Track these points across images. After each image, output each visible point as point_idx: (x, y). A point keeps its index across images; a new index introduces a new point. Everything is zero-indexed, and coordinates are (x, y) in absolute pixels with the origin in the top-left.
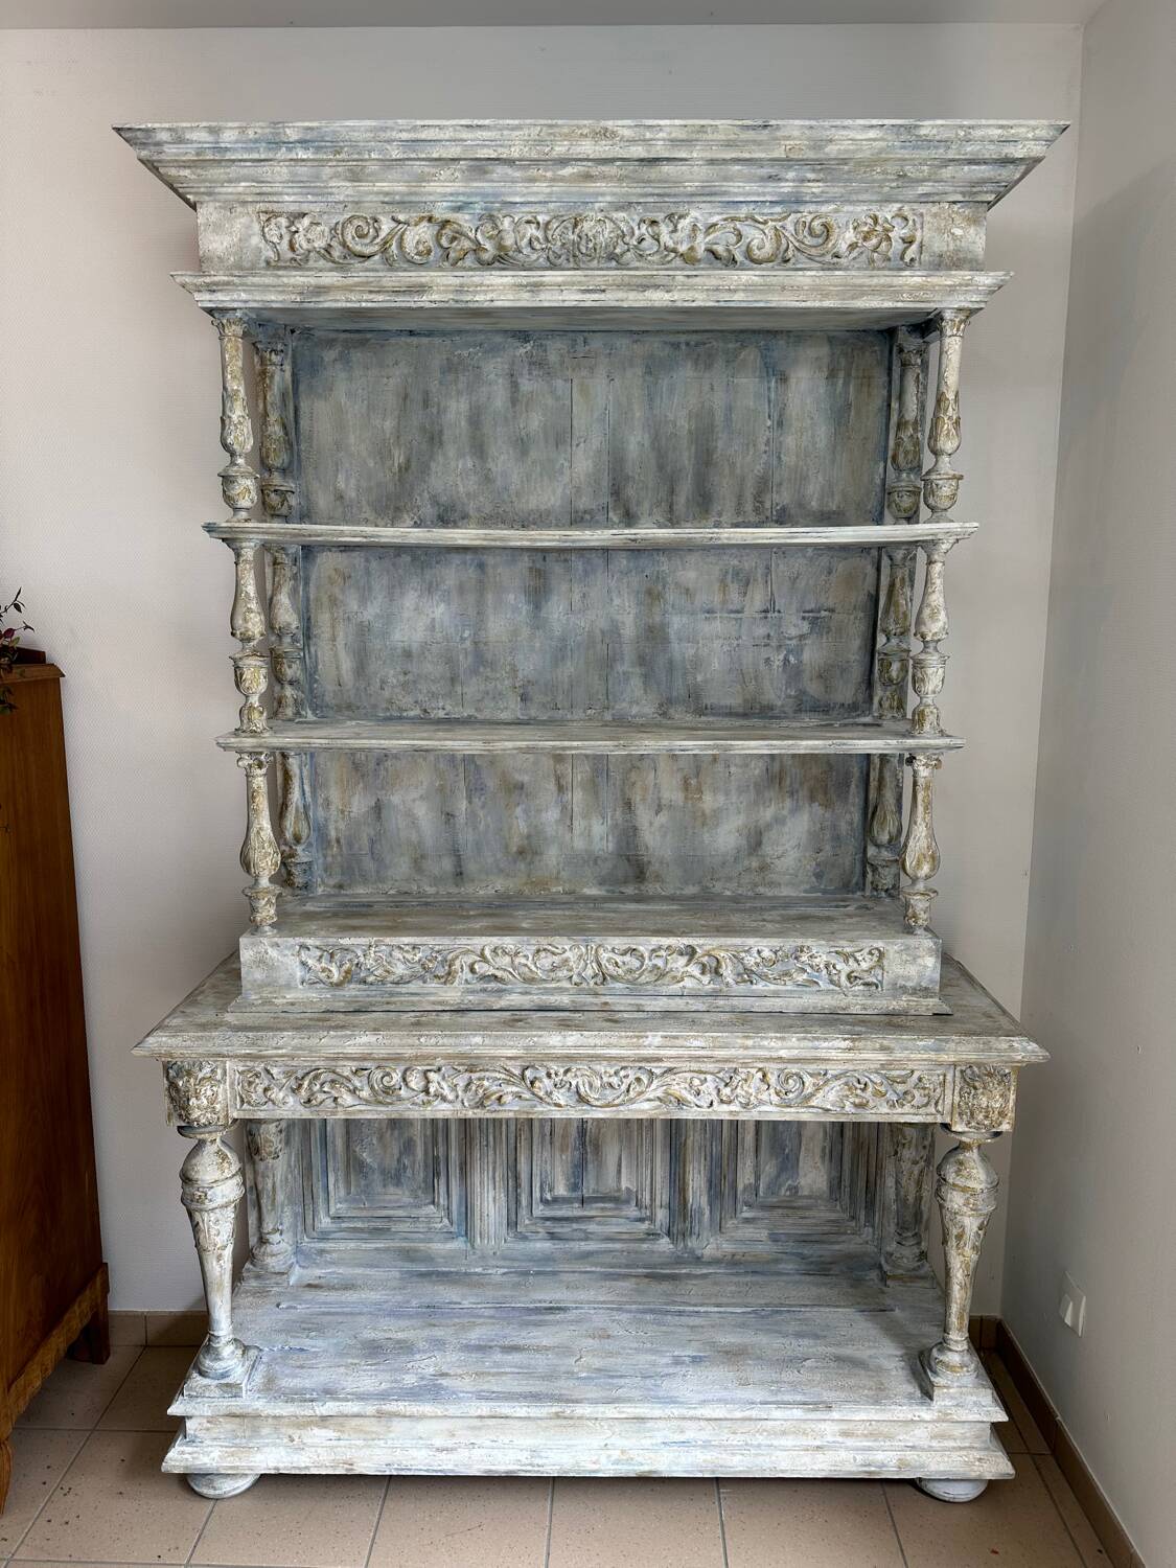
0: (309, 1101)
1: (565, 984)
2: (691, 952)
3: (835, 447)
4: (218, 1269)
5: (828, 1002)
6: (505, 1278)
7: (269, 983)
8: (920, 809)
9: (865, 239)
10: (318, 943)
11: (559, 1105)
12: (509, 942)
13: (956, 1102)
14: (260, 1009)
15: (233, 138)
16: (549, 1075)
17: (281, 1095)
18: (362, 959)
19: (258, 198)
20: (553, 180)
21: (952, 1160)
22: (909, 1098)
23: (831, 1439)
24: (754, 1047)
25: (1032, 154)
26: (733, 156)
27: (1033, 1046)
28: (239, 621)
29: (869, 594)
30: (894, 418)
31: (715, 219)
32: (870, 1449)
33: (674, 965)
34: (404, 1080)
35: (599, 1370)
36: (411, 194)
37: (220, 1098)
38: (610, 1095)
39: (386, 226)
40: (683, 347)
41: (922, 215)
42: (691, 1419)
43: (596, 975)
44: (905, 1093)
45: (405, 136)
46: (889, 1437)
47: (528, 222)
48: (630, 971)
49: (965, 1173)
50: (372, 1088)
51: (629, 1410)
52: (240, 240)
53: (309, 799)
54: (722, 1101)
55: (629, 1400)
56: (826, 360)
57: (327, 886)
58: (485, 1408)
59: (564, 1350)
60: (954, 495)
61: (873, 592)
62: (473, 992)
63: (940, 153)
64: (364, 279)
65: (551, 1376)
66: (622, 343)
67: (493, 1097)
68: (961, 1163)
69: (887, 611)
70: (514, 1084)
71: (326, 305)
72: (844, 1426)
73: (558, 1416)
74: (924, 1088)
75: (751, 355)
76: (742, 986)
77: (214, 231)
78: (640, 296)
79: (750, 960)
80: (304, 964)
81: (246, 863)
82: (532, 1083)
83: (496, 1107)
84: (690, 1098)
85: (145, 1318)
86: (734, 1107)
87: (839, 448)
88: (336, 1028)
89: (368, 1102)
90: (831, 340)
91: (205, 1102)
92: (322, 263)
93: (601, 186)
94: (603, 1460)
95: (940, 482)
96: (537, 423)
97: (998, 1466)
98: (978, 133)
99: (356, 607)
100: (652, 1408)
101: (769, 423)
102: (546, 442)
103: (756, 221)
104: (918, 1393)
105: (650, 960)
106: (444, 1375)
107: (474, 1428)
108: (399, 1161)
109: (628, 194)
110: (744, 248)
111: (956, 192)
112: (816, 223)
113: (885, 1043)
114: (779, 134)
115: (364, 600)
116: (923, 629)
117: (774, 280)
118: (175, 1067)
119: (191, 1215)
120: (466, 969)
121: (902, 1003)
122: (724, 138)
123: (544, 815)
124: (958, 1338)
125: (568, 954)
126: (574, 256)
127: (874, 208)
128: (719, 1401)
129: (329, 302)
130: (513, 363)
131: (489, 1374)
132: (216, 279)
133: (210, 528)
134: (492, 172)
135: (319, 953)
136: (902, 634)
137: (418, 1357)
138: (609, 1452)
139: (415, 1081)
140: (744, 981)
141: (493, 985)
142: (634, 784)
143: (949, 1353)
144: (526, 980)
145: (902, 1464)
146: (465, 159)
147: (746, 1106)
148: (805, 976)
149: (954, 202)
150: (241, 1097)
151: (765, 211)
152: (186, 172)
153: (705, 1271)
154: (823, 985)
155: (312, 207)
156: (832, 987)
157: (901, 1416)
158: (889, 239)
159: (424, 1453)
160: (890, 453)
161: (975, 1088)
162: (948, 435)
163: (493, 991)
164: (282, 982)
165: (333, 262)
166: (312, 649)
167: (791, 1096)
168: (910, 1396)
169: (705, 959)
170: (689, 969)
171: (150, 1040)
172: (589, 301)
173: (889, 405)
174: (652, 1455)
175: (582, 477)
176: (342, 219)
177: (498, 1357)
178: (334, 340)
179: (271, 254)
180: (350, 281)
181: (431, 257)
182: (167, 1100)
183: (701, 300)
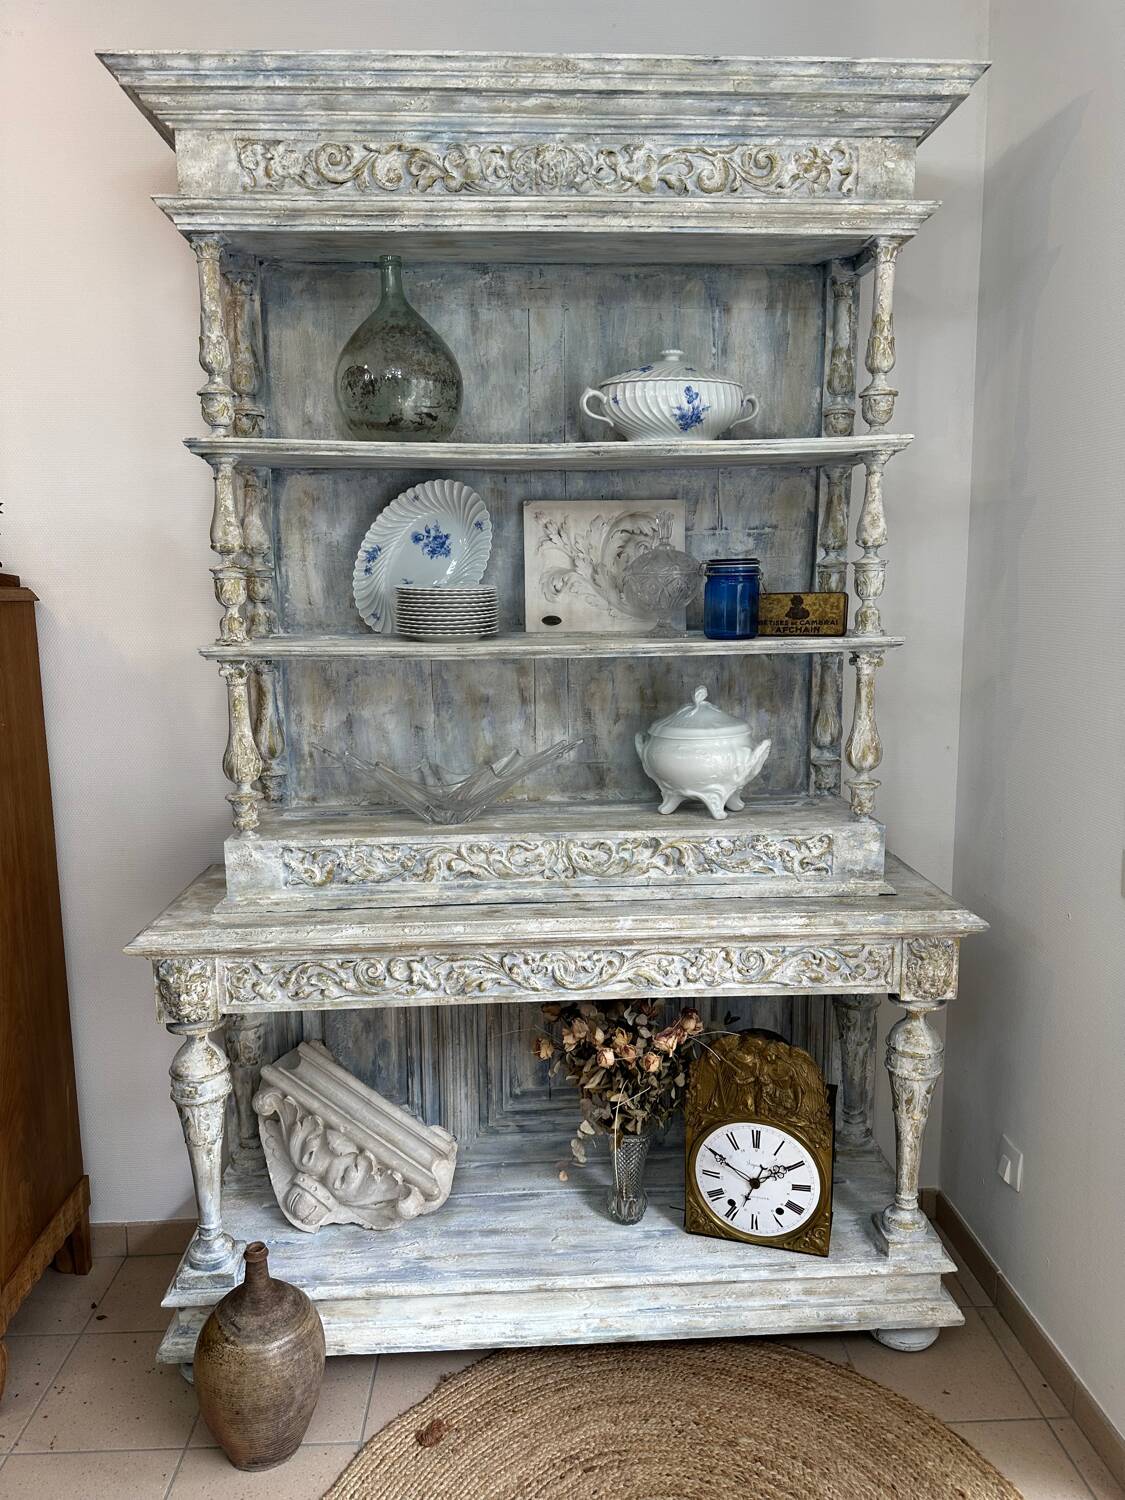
0: (297, 994)
1: (538, 878)
2: (655, 844)
3: (775, 374)
4: (208, 1163)
5: (782, 887)
6: (478, 1171)
7: (254, 885)
8: (864, 704)
9: (806, 171)
10: (300, 845)
11: (537, 990)
12: (484, 839)
13: (904, 973)
14: (245, 909)
15: (213, 65)
16: (526, 962)
17: (269, 989)
18: (343, 860)
19: (235, 126)
20: (517, 111)
21: (901, 1030)
22: (861, 971)
23: (795, 1298)
24: (718, 927)
25: (958, 92)
26: (686, 89)
27: (974, 918)
28: (219, 534)
29: (809, 512)
30: (829, 347)
31: (667, 151)
32: (832, 1305)
33: (640, 858)
34: (389, 970)
35: (574, 1247)
36: (383, 123)
37: (210, 994)
38: (584, 978)
39: (358, 154)
40: (634, 279)
41: (857, 148)
42: (664, 1285)
43: (566, 870)
44: (857, 967)
45: (378, 65)
46: (849, 1293)
47: (493, 151)
48: (599, 864)
49: (913, 1041)
50: (358, 979)
51: (607, 1280)
52: (218, 166)
53: (282, 715)
54: (689, 980)
55: (607, 1271)
56: (765, 292)
57: (302, 799)
58: (469, 1285)
59: (541, 1231)
60: (891, 409)
61: (812, 510)
62: (450, 888)
63: (875, 89)
64: (339, 204)
65: (532, 1253)
66: (576, 274)
67: (474, 984)
68: (909, 1032)
69: (826, 526)
70: (493, 971)
71: (302, 229)
72: (808, 1285)
73: (539, 1290)
74: (875, 962)
75: (695, 286)
76: (703, 875)
77: (192, 157)
78: (599, 222)
79: (711, 851)
80: (287, 866)
81: (229, 770)
82: (510, 969)
83: (477, 993)
84: (659, 978)
85: (125, 1229)
86: (701, 985)
87: (779, 374)
88: (322, 923)
89: (353, 993)
90: (770, 274)
91: (196, 998)
92: (296, 188)
93: (562, 118)
94: (583, 1328)
95: (878, 397)
96: (496, 350)
97: (950, 1314)
98: (908, 71)
99: (324, 528)
100: (629, 1277)
101: (714, 351)
102: (506, 367)
103: (706, 153)
104: (874, 1251)
105: (618, 853)
106: (427, 1258)
107: (460, 1305)
108: (374, 1063)
109: (587, 126)
110: (695, 178)
111: (888, 128)
112: (761, 156)
113: (839, 918)
114: (728, 69)
115: (332, 523)
116: (865, 535)
117: (725, 207)
118: (165, 965)
119: (180, 1111)
120: (444, 867)
121: (850, 885)
122: (676, 71)
123: (508, 726)
124: (909, 1197)
125: (540, 850)
126: (537, 184)
127: (814, 141)
128: (691, 1267)
129: (303, 226)
130: (473, 294)
131: (471, 1255)
132: (196, 202)
133: (191, 444)
134: (461, 102)
135: (301, 855)
136: (840, 547)
137: (401, 1244)
138: (589, 1321)
139: (400, 972)
140: (705, 870)
141: (470, 881)
142: (593, 695)
143: (902, 1213)
144: (501, 876)
145: (862, 1317)
146: (435, 89)
147: (710, 984)
148: (761, 864)
149: (887, 137)
150: (230, 993)
151: (715, 143)
152: (165, 99)
153: (667, 1156)
154: (778, 871)
155: (286, 135)
156: (786, 873)
157: (860, 1272)
158: (828, 171)
159: (413, 1331)
160: (826, 381)
161: (922, 959)
162: (884, 354)
163: (468, 887)
164: (266, 883)
165: (308, 188)
166: (283, 570)
167: (752, 972)
168: (867, 1254)
169: (668, 851)
170: (653, 860)
171: (141, 939)
172: (552, 226)
173: (824, 335)
174: (630, 1322)
175: (540, 402)
176: (316, 146)
177: (478, 1240)
178: (300, 272)
179: (247, 180)
180: (325, 205)
181: (402, 184)
182: (157, 998)
183: (657, 226)
